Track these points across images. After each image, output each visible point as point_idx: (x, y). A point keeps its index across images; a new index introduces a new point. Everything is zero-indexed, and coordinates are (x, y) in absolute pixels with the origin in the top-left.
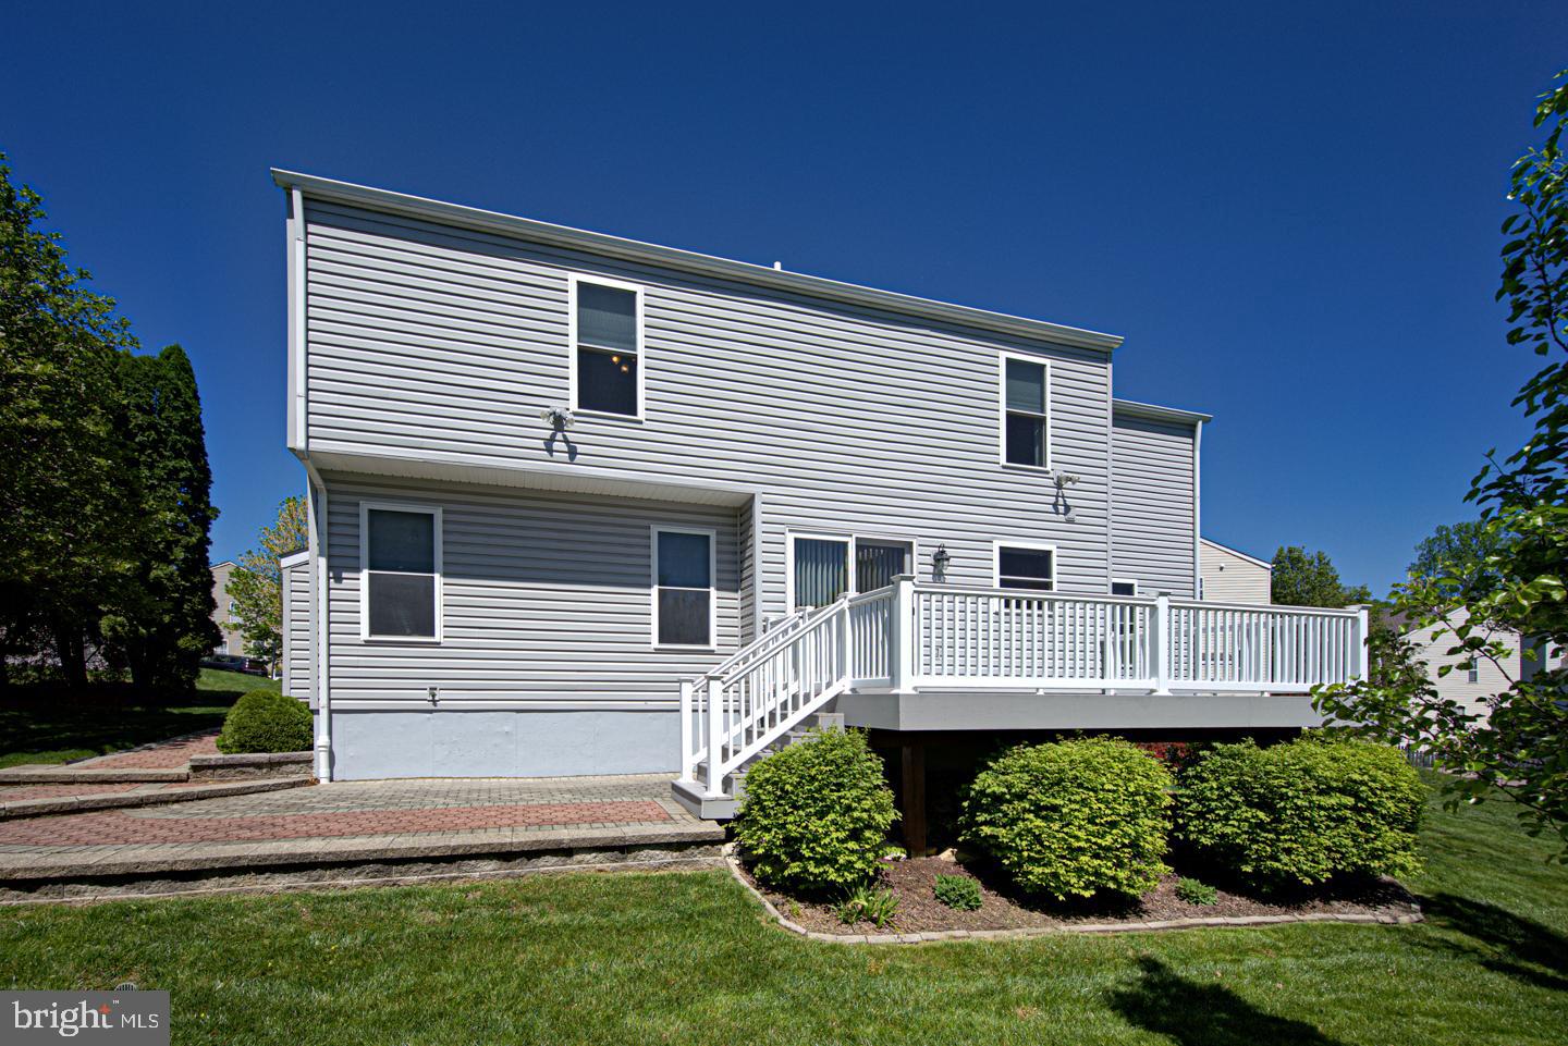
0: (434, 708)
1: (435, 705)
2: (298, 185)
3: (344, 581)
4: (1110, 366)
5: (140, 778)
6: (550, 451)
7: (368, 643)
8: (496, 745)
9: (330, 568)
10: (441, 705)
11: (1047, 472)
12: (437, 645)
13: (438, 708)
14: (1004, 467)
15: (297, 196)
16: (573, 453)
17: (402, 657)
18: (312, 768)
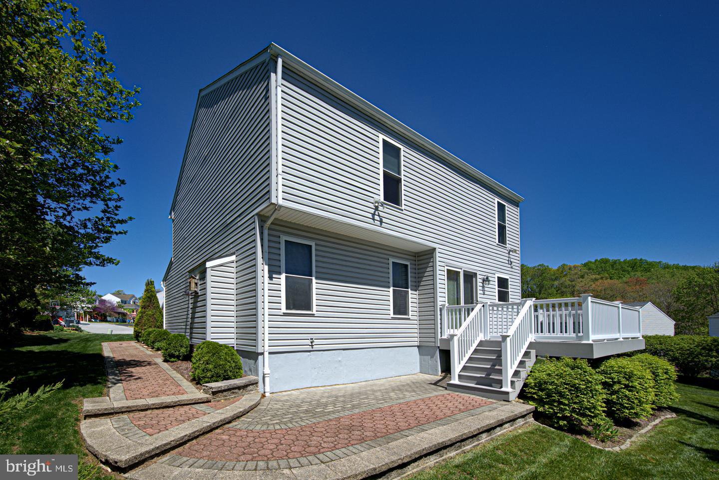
0: (312, 349)
1: (312, 348)
2: (282, 56)
3: (274, 279)
4: (519, 208)
5: (186, 403)
6: (374, 219)
7: (285, 314)
8: (336, 368)
9: (269, 271)
10: (315, 347)
11: (506, 248)
12: (313, 315)
13: (313, 349)
14: (497, 244)
15: (280, 61)
16: (381, 222)
17: (299, 322)
18: (257, 387)
